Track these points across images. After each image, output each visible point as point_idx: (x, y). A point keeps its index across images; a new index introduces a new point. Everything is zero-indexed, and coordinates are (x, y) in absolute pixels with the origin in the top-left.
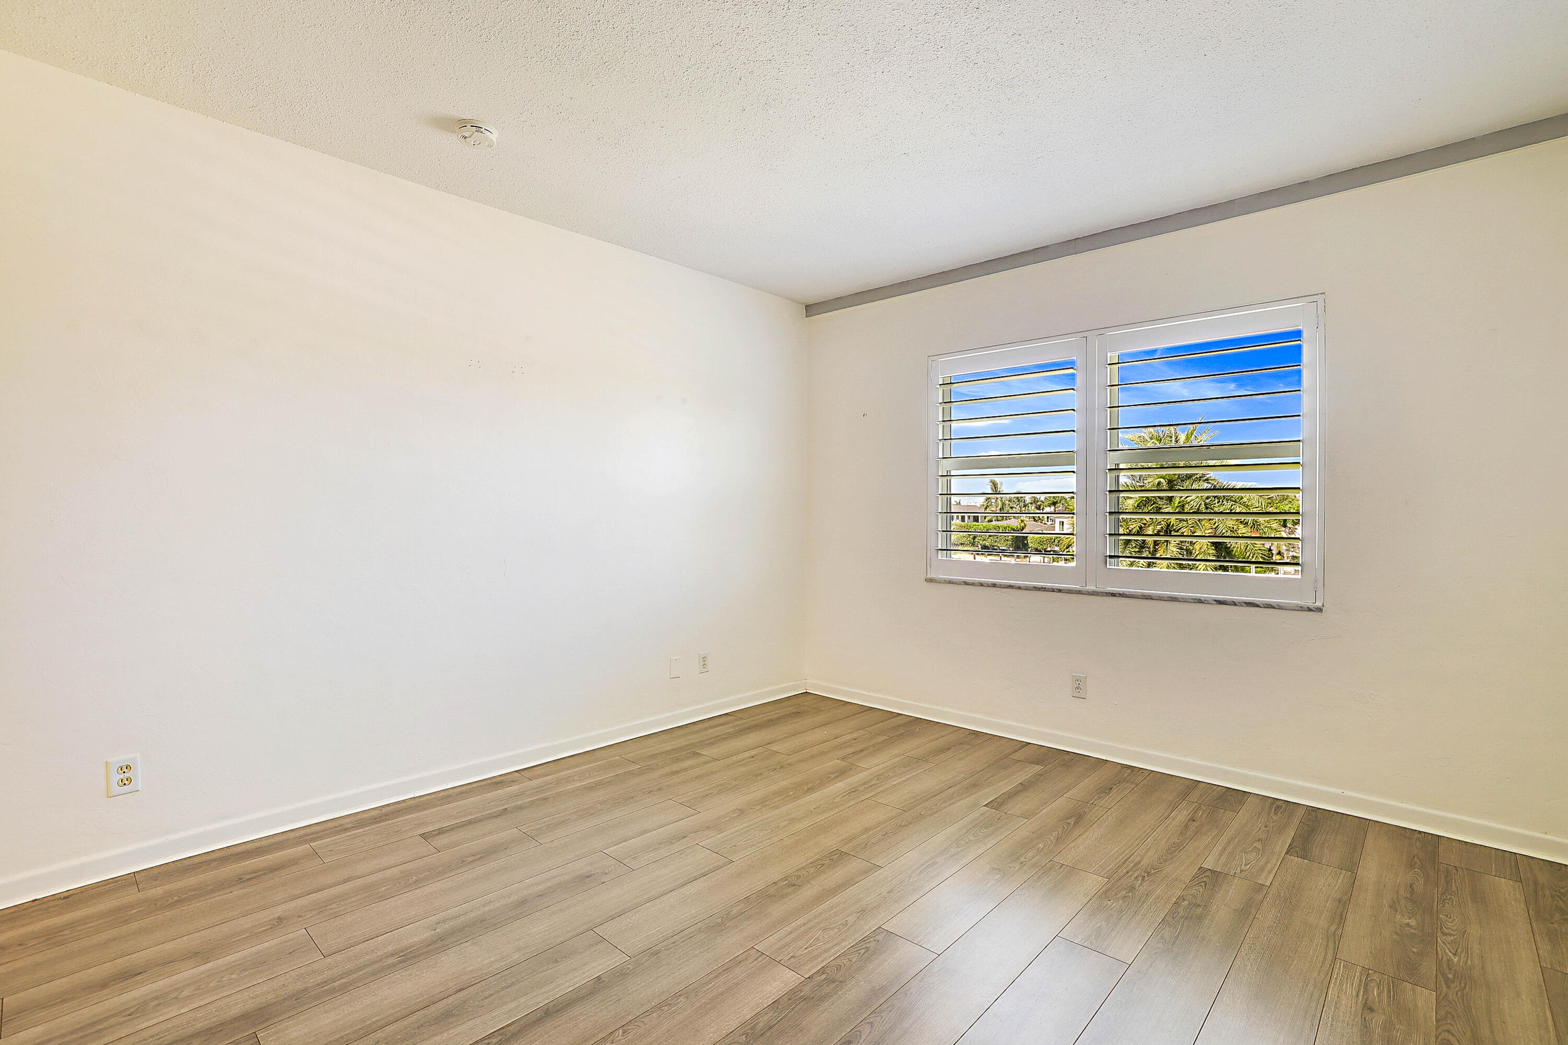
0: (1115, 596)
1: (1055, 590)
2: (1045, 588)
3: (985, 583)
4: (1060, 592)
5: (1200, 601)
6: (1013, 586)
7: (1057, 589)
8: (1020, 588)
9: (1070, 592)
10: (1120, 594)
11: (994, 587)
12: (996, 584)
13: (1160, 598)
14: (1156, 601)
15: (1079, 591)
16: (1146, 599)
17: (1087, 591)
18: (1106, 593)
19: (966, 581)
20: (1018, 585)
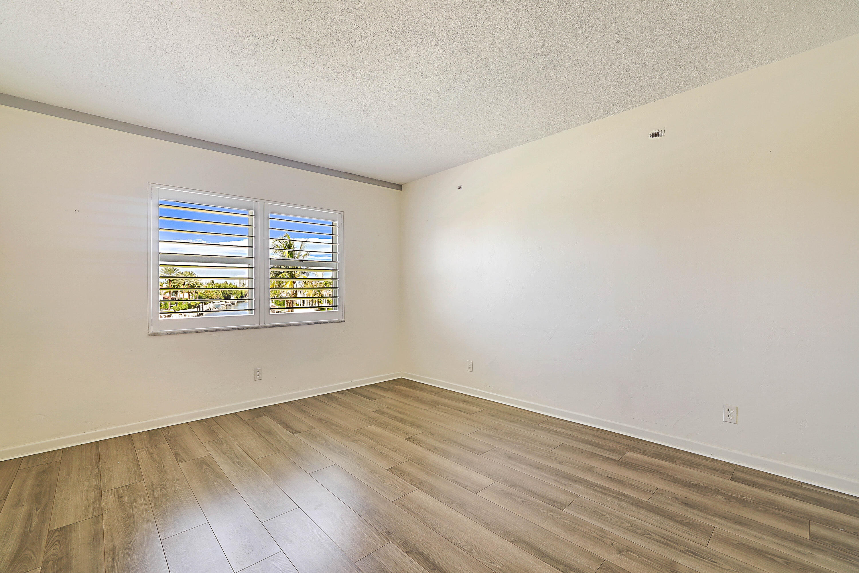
0: (275, 327)
1: (245, 329)
2: (239, 328)
3: (199, 331)
4: (247, 329)
5: (309, 324)
6: (219, 330)
7: (246, 328)
8: (223, 330)
9: (253, 328)
10: (277, 326)
11: (206, 332)
12: (207, 330)
13: (294, 325)
14: (293, 326)
15: (257, 327)
16: (288, 326)
17: (261, 327)
18: (271, 326)
19: (185, 331)
20: (222, 329)
